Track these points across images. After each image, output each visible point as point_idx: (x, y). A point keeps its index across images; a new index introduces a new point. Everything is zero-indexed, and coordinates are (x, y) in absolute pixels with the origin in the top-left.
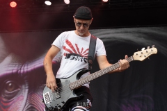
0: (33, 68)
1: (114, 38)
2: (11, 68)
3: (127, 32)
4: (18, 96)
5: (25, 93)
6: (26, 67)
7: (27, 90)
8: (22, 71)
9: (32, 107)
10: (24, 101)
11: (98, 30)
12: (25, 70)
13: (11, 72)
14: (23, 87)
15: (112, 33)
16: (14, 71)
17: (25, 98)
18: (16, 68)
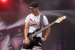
0: (12, 27)
1: (49, 15)
2: (2, 27)
3: (55, 12)
4: (5, 39)
5: (8, 38)
6: (9, 27)
7: (9, 37)
8: (7, 28)
9: (11, 45)
10: (8, 42)
11: (42, 11)
12: (9, 28)
13: (2, 29)
14: (8, 35)
15: (49, 13)
16: (4, 29)
17: (8, 40)
18: (5, 27)
